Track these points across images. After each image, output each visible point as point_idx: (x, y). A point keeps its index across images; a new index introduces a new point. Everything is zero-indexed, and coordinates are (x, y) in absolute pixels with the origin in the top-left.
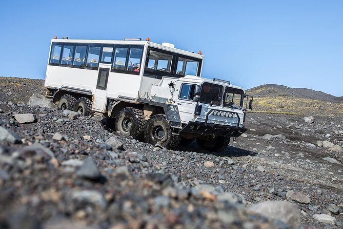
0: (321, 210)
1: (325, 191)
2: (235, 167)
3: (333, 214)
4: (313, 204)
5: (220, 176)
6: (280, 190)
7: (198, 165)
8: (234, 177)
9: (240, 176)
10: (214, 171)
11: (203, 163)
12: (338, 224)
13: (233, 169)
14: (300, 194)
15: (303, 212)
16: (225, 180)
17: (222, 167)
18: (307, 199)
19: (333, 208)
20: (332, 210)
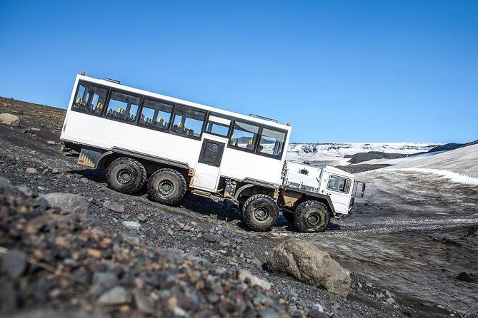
0: (131, 219)
1: (139, 203)
2: (59, 176)
3: (140, 222)
4: (125, 213)
5: (40, 183)
6: (98, 200)
7: (19, 170)
8: (55, 185)
9: (62, 184)
10: (35, 177)
11: (25, 170)
12: (143, 229)
13: (55, 178)
14: (116, 204)
15: (114, 219)
16: (45, 187)
17: (45, 174)
18: (122, 209)
19: (142, 217)
20: (140, 218)
